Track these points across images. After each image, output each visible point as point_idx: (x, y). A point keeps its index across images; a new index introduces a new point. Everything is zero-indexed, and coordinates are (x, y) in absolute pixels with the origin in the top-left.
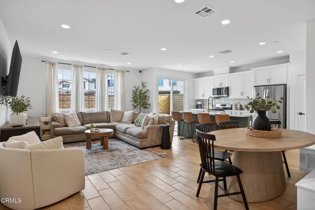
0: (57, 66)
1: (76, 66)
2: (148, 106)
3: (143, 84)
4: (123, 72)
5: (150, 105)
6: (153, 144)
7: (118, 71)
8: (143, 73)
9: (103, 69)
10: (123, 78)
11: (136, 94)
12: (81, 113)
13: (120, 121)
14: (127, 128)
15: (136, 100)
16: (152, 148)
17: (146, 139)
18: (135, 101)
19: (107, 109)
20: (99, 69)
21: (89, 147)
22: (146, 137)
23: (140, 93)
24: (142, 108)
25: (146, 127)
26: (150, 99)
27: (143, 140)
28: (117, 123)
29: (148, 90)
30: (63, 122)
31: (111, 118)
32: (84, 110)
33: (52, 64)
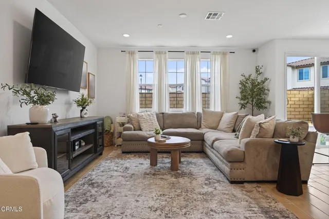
0: (137, 55)
1: (159, 53)
2: (267, 105)
3: (257, 70)
4: (224, 54)
5: (270, 103)
6: (260, 177)
7: (215, 53)
8: (259, 52)
9: (193, 53)
10: (223, 63)
11: (245, 86)
12: (163, 113)
13: (215, 128)
14: (217, 140)
15: (245, 96)
16: (255, 185)
17: (242, 165)
18: (244, 98)
19: (199, 109)
20: (188, 53)
21: (154, 163)
22: (242, 161)
23: (253, 84)
24: (255, 109)
25: (246, 140)
26: (270, 94)
27: (237, 165)
28: (208, 130)
29: (266, 79)
30: (137, 124)
31: (202, 122)
32: (168, 110)
33: (132, 53)
